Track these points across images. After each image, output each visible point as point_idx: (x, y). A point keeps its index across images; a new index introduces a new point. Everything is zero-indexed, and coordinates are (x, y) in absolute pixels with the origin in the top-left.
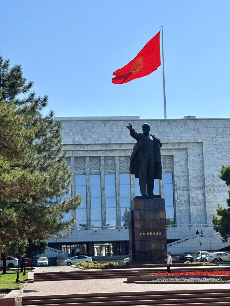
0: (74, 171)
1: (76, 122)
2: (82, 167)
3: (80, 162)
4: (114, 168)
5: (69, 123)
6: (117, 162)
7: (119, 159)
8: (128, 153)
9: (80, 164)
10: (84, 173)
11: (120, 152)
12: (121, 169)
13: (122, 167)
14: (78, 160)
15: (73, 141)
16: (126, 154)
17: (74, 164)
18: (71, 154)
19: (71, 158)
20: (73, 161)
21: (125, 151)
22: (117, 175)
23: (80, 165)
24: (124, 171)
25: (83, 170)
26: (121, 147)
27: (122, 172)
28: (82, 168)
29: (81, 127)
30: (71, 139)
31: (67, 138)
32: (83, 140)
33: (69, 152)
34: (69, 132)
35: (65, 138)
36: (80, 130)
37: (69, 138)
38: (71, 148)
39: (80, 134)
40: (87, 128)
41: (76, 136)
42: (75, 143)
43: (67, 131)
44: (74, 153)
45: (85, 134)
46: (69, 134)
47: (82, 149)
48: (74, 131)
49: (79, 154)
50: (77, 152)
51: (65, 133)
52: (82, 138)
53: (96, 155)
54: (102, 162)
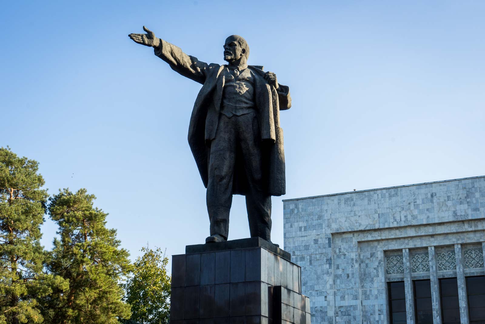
0: (461, 270)
1: (457, 182)
2: (478, 262)
3: (473, 252)
5: (445, 186)
9: (474, 257)
14: (469, 250)
15: (454, 216)
17: (460, 257)
19: (456, 247)
20: (458, 252)
23: (474, 259)
25: (480, 267)
28: (478, 264)
29: (468, 190)
30: (451, 213)
31: (443, 211)
32: (473, 213)
33: (450, 237)
34: (445, 200)
35: (439, 211)
36: (466, 195)
37: (446, 211)
38: (453, 228)
39: (465, 202)
40: (478, 191)
41: (459, 207)
42: (457, 218)
43: (442, 200)
44: (460, 236)
45: (475, 202)
46: (447, 204)
47: (473, 229)
48: (455, 198)
49: (469, 238)
50: (465, 234)
51: (438, 204)
52: (470, 210)
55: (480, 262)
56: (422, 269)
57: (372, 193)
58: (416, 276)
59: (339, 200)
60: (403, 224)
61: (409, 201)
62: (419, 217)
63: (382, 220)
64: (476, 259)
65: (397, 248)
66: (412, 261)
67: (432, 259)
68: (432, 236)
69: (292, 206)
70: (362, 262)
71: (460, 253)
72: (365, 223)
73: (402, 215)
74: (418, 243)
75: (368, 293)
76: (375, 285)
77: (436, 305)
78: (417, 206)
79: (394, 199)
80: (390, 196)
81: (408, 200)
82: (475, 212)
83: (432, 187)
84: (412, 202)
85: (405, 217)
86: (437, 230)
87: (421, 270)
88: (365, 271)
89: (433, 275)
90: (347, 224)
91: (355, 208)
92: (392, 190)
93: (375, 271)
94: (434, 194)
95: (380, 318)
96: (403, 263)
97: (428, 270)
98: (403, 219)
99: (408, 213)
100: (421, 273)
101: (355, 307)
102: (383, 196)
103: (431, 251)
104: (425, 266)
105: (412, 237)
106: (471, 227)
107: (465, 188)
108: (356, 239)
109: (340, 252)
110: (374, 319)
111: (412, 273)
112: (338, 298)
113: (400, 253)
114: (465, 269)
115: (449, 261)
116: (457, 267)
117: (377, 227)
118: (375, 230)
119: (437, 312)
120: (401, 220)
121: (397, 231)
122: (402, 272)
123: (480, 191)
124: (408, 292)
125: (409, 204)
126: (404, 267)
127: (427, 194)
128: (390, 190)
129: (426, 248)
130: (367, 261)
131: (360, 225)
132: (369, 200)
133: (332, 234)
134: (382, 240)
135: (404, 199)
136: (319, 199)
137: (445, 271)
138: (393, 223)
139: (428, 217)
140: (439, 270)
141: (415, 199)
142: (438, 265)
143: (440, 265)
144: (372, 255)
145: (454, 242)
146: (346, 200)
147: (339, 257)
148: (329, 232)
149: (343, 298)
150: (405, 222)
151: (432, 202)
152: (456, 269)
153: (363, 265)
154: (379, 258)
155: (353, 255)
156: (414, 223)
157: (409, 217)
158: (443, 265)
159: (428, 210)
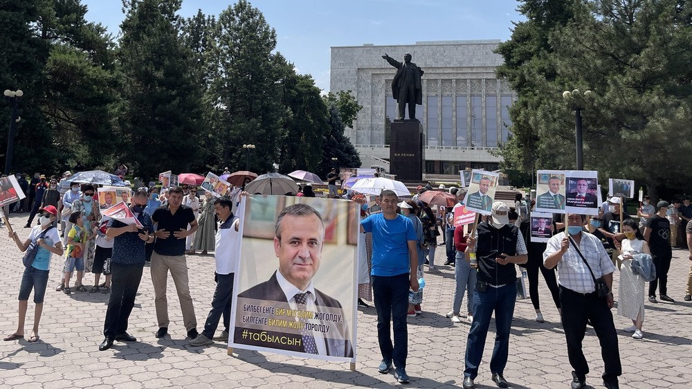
6: (469, 84)
22: (468, 97)
27: (473, 94)
29: (433, 51)
30: (423, 63)
36: (432, 54)
43: (419, 55)
45: (436, 58)
53: (447, 78)
54: (454, 85)
69: (336, 51)
72: (377, 64)
75: (375, 101)
76: (380, 98)
80: (392, 51)
88: (374, 90)
90: (366, 64)
93: (380, 90)
94: (415, 52)
108: (371, 72)
109: (362, 78)
110: (378, 115)
118: (382, 69)
123: (440, 53)
130: (376, 85)
133: (358, 69)
134: (386, 74)
144: (379, 81)
147: (361, 81)
148: (357, 67)
153: (374, 86)
154: (383, 84)
155: (369, 81)
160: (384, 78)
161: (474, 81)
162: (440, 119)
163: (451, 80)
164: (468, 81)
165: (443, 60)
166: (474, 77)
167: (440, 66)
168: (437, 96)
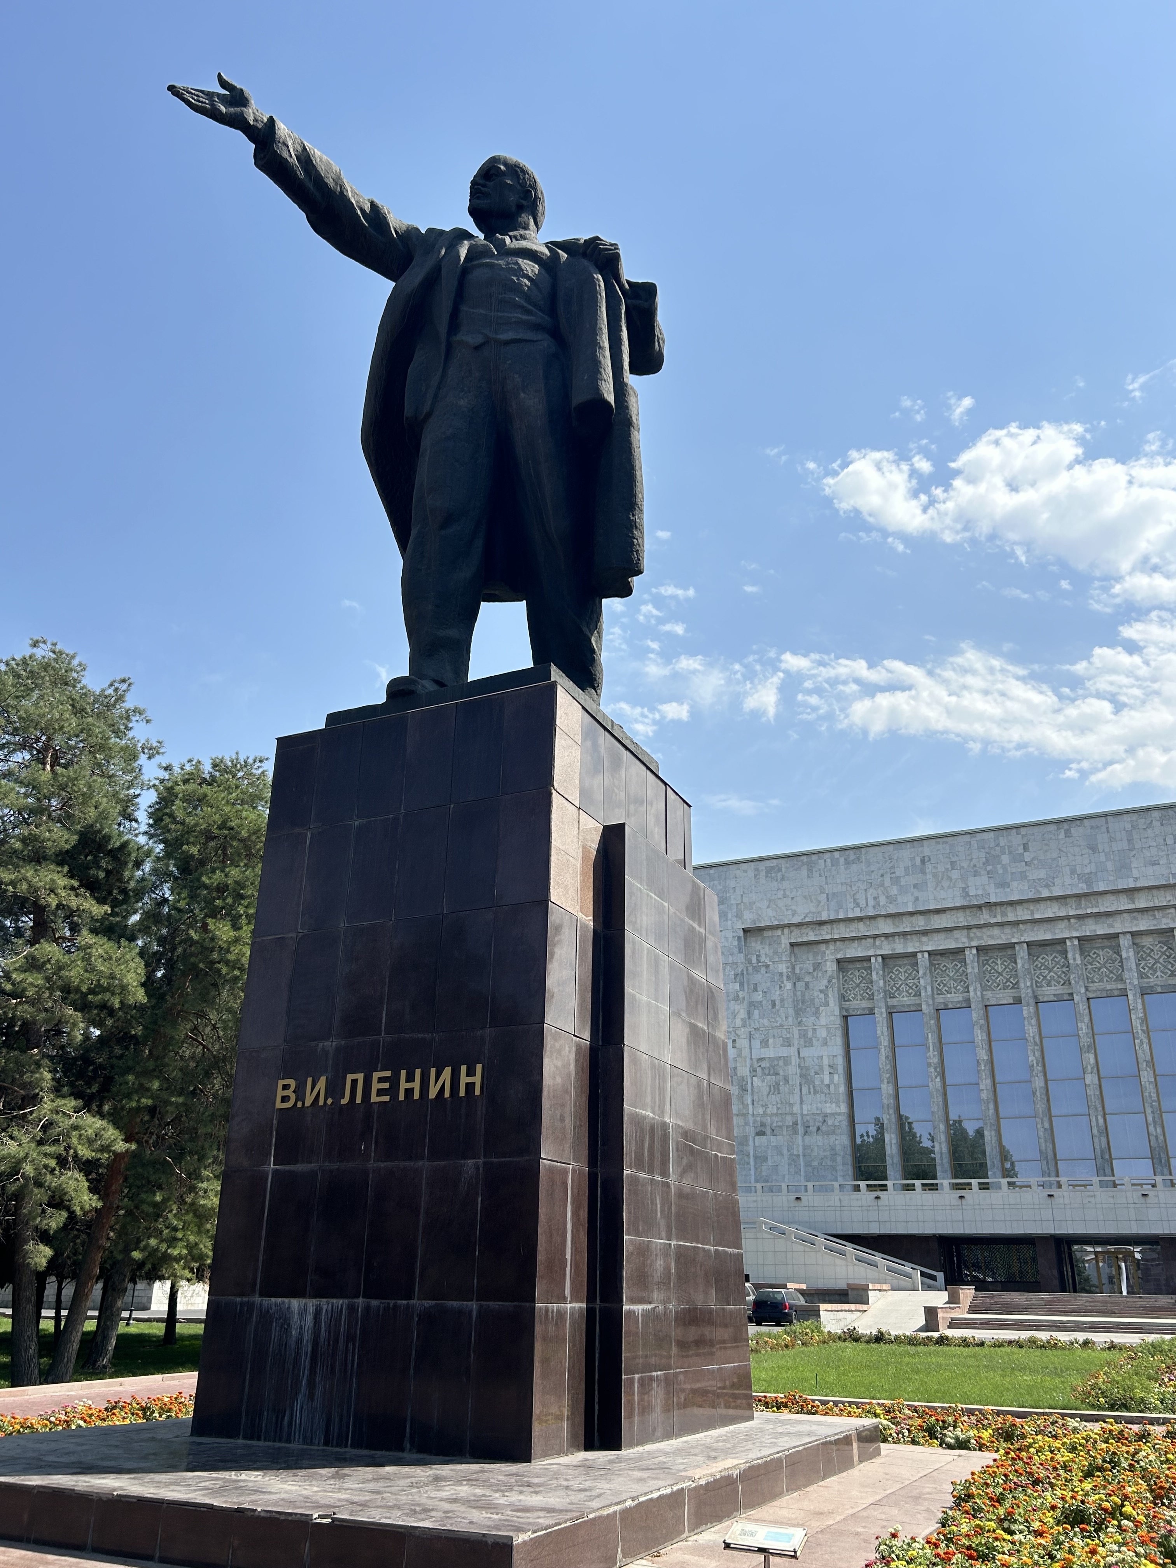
0: (979, 993)
1: (967, 838)
2: (1008, 980)
3: (999, 962)
4: (1121, 975)
5: (947, 843)
6: (1127, 952)
7: (1134, 944)
8: (1164, 921)
9: (1000, 970)
10: (1014, 997)
11: (1135, 918)
12: (1148, 977)
13: (1151, 968)
14: (991, 957)
15: (964, 897)
16: (1155, 922)
17: (976, 970)
18: (965, 940)
19: (967, 952)
20: (973, 961)
21: (1150, 913)
22: (1131, 997)
23: (1000, 974)
24: (1159, 983)
25: (1012, 988)
26: (1134, 903)
27: (1152, 987)
28: (1009, 983)
29: (987, 850)
30: (958, 892)
31: (943, 888)
32: (997, 891)
33: (957, 934)
34: (947, 869)
35: (935, 889)
36: (984, 859)
37: (949, 887)
38: (961, 919)
39: (983, 872)
40: (1007, 852)
41: (972, 881)
42: (970, 901)
43: (941, 868)
44: (975, 934)
45: (1001, 871)
46: (949, 874)
47: (999, 919)
48: (965, 864)
49: (992, 937)
50: (984, 930)
51: (935, 875)
52: (992, 885)
53: (1049, 936)
54: (1075, 957)
55: (1011, 980)
56: (907, 991)
57: (814, 857)
58: (896, 1004)
59: (757, 870)
60: (871, 912)
61: (881, 872)
62: (900, 899)
63: (833, 904)
64: (1004, 974)
65: (860, 954)
66: (888, 978)
67: (925, 974)
68: (925, 933)
70: (799, 979)
71: (976, 964)
72: (802, 911)
73: (869, 896)
74: (900, 947)
75: (810, 1034)
76: (823, 1021)
77: (934, 1056)
78: (896, 881)
79: (854, 867)
80: (847, 863)
81: (879, 869)
82: (1001, 890)
83: (923, 846)
84: (887, 872)
85: (875, 898)
86: (932, 922)
87: (904, 994)
88: (803, 996)
89: (927, 1004)
90: (771, 913)
91: (785, 884)
92: (851, 852)
93: (822, 996)
94: (926, 859)
95: (832, 1080)
96: (872, 982)
97: (918, 994)
98: (871, 902)
99: (880, 893)
100: (905, 999)
101: (787, 1061)
102: (835, 863)
103: (923, 960)
104: (911, 988)
105: (887, 936)
106: (995, 916)
107: (984, 848)
108: (786, 939)
109: (758, 961)
110: (822, 1081)
111: (888, 1000)
112: (756, 1043)
113: (865, 964)
114: (984, 993)
115: (955, 977)
116: (971, 989)
117: (824, 917)
118: (821, 923)
119: (935, 1069)
120: (867, 905)
121: (861, 924)
122: (871, 998)
123: (1010, 853)
124: (882, 1032)
125: (882, 876)
126: (875, 988)
127: (914, 858)
128: (847, 852)
129: (914, 955)
130: (807, 979)
131: (794, 913)
132: (810, 870)
133: (745, 931)
134: (835, 940)
135: (872, 868)
136: (720, 869)
137: (949, 995)
138: (853, 909)
139: (917, 899)
140: (938, 994)
141: (893, 867)
142: (936, 985)
143: (939, 985)
145: (964, 943)
146: (769, 870)
147: (756, 969)
148: (740, 926)
149: (765, 1043)
150: (874, 907)
151: (923, 872)
152: (968, 992)
153: (800, 985)
154: (829, 973)
155: (783, 968)
156: (892, 909)
157: (883, 900)
158: (945, 985)
159: (915, 886)
160: (829, 957)
161: (1147, 941)
162: (1039, 1083)
163: (1063, 941)
164: (1125, 942)
165: (1023, 876)
166: (1143, 924)
167: (1016, 897)
168: (1018, 1001)
